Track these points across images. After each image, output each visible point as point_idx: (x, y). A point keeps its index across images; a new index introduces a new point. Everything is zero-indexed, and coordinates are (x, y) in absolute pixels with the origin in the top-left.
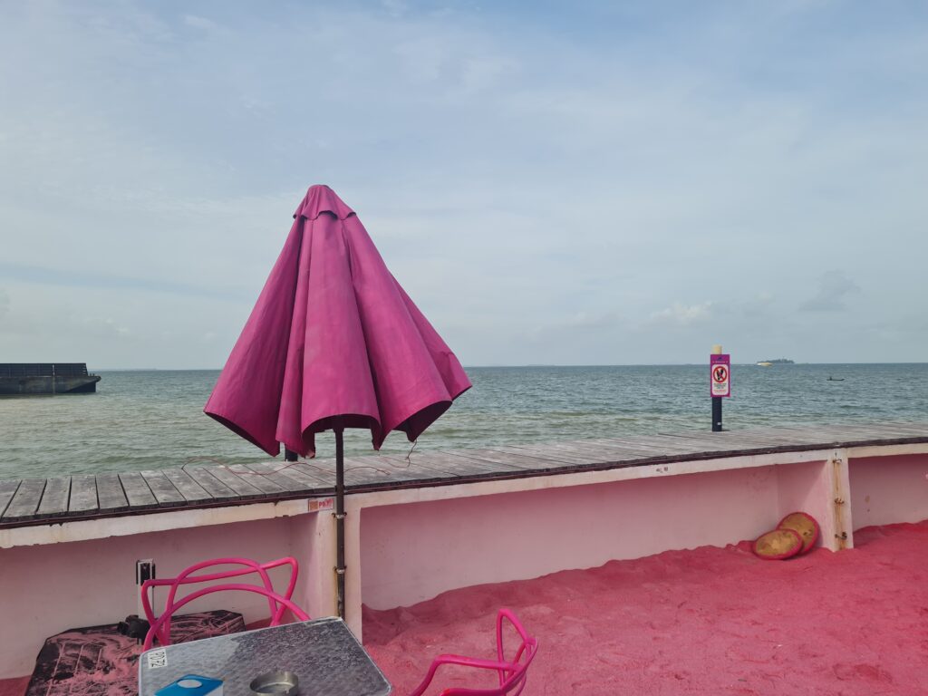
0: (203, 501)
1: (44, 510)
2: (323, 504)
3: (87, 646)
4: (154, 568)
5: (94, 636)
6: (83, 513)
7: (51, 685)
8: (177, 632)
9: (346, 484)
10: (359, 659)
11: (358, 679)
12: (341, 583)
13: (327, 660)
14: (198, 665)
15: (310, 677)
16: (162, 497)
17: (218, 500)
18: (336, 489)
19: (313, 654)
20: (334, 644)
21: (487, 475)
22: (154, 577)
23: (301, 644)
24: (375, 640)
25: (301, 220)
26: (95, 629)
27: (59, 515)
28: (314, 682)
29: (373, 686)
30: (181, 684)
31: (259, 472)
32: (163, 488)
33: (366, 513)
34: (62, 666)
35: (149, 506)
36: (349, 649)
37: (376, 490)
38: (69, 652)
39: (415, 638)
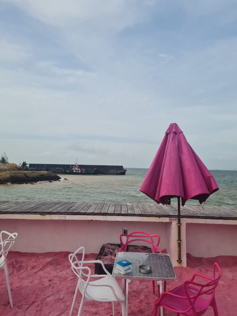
0: (139, 214)
1: (102, 212)
2: (174, 220)
3: (111, 249)
4: (127, 231)
5: (114, 246)
6: (110, 214)
7: (102, 257)
8: (133, 250)
9: (181, 214)
10: (170, 267)
11: (168, 273)
12: (179, 245)
13: (161, 265)
14: (129, 258)
15: (155, 268)
16: (129, 212)
17: (143, 214)
18: (178, 216)
19: (158, 263)
20: (165, 261)
21: (233, 218)
22: (127, 234)
23: (156, 260)
24: (191, 266)
25: (167, 134)
26: (114, 245)
27: (105, 213)
28: (156, 270)
29: (171, 275)
30: (123, 262)
31: (158, 207)
32: (131, 209)
33: (188, 225)
34: (106, 253)
35: (126, 214)
36: (168, 264)
37: (191, 218)
38: (107, 249)
39: (205, 268)
